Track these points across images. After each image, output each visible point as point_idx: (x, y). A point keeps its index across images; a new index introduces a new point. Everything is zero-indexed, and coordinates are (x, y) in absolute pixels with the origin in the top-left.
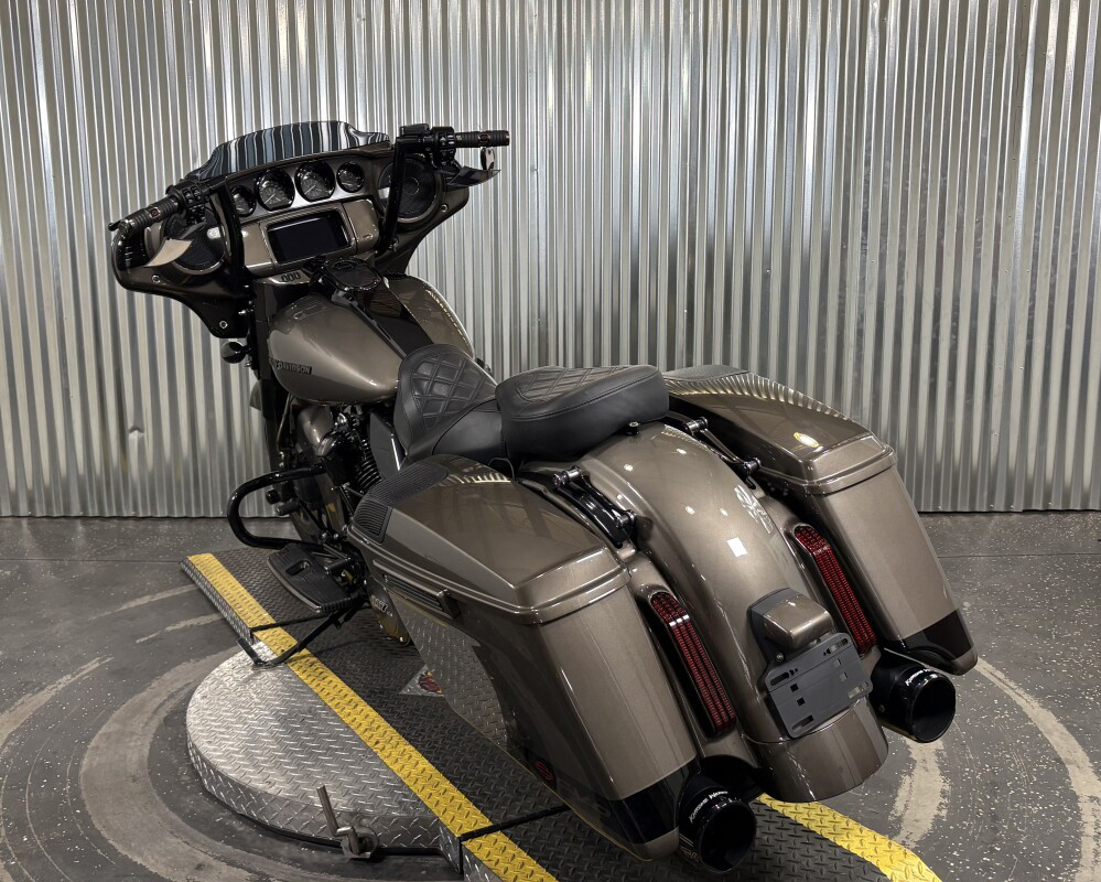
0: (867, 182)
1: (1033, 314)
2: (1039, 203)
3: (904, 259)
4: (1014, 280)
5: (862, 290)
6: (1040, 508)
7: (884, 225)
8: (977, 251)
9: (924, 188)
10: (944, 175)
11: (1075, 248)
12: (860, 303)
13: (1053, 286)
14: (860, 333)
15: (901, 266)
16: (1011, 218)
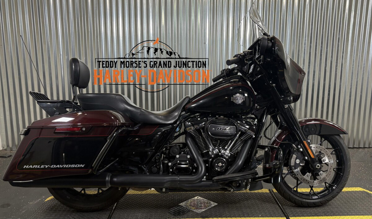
0: (305, 50)
1: (351, 90)
2: (354, 58)
4: (346, 80)
6: (352, 147)
7: (309, 63)
8: (336, 71)
9: (321, 52)
10: (327, 48)
11: (363, 71)
13: (357, 82)
15: (314, 75)
16: (346, 62)
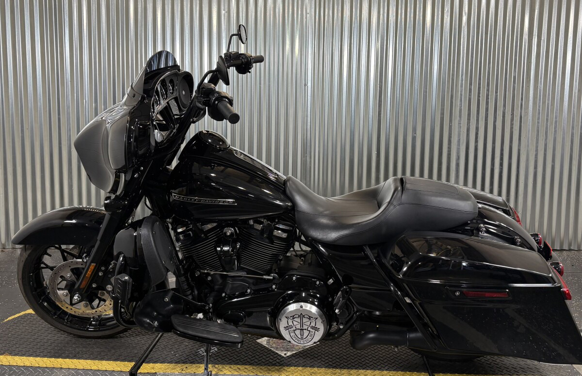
0: (461, 95)
1: (537, 158)
2: (539, 107)
3: (478, 131)
4: (528, 142)
5: (459, 145)
7: (469, 115)
8: (512, 128)
9: (487, 98)
10: (496, 92)
11: (555, 127)
12: (458, 151)
13: (546, 145)
14: (458, 165)
15: (477, 134)
16: (527, 113)
